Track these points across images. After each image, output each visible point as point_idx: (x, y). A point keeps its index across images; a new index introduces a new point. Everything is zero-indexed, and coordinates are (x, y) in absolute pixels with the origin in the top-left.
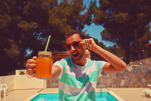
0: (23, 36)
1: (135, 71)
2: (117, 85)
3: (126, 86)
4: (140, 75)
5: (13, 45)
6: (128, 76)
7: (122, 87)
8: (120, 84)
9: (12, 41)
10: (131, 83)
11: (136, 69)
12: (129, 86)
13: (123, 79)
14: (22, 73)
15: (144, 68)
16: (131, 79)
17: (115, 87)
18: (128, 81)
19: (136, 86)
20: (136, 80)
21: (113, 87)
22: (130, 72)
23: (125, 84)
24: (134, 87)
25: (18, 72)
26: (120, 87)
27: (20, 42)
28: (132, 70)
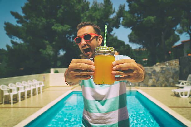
0: (57, 38)
1: (163, 72)
2: (145, 85)
3: (153, 85)
4: (167, 75)
5: (48, 46)
6: (155, 76)
7: (150, 86)
8: (147, 83)
9: (47, 42)
10: (158, 82)
11: (164, 69)
12: (157, 85)
13: (151, 78)
14: (56, 72)
15: (172, 69)
16: (159, 78)
17: (143, 86)
18: (155, 81)
19: (163, 85)
20: (163, 80)
21: (142, 86)
22: (158, 73)
23: (153, 83)
24: (161, 86)
25: (52, 70)
26: (147, 86)
27: (54, 43)
28: (160, 71)
